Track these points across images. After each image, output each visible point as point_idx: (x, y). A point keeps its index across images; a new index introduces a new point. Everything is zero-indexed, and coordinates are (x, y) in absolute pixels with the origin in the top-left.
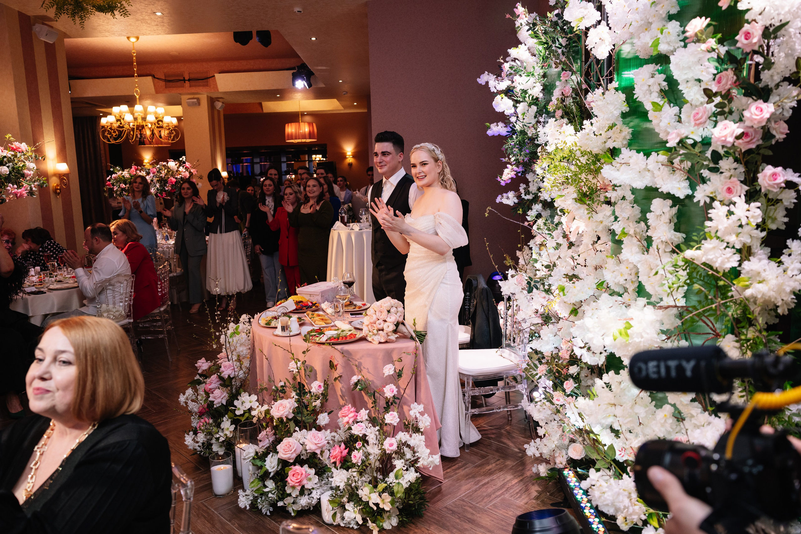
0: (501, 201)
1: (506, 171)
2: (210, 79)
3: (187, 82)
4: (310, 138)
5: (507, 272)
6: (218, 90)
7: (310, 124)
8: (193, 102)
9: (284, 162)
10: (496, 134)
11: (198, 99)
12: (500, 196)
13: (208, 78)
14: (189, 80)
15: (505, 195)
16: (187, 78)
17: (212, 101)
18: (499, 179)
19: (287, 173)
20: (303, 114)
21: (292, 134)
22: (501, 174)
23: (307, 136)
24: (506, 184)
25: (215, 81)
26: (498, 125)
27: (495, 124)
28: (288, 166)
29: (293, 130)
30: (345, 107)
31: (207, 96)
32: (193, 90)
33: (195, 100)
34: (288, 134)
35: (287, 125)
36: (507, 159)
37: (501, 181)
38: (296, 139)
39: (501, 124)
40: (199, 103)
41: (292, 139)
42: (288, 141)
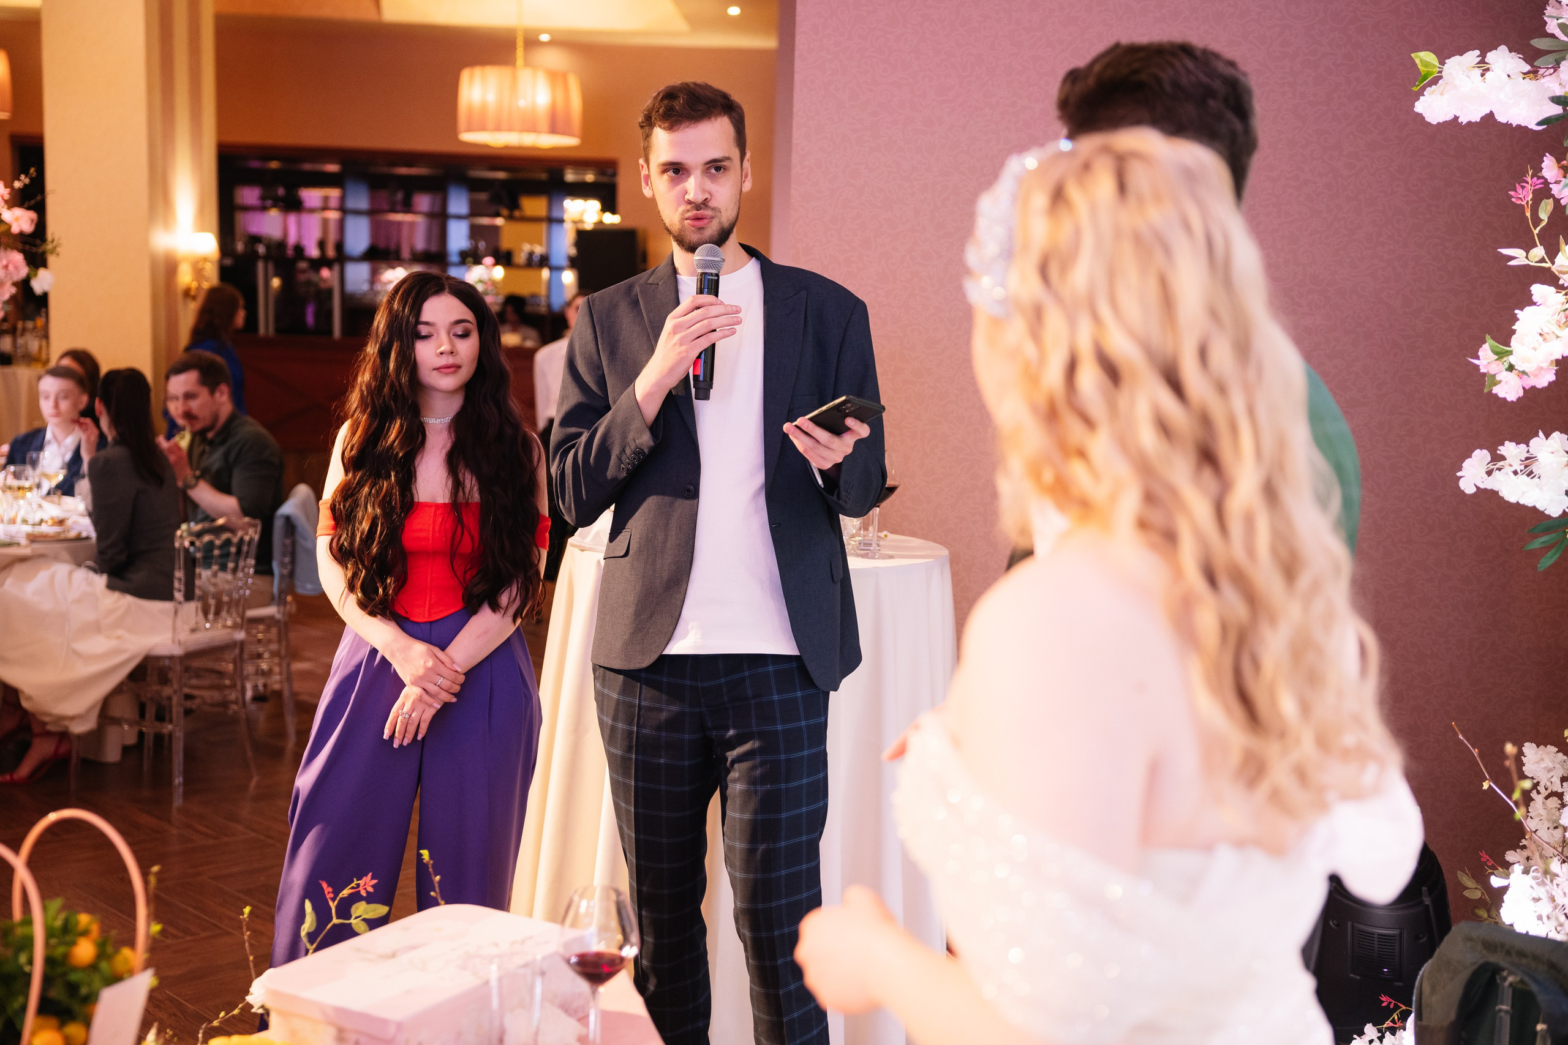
0: (1488, 484)
1: (1527, 320)
4: (553, 130)
5: (1496, 882)
7: (556, 78)
9: (459, 217)
10: (1471, 114)
12: (1479, 458)
15: (1511, 450)
18: (1486, 358)
19: (471, 257)
20: (532, 42)
21: (484, 107)
22: (1504, 335)
23: (544, 123)
24: (1531, 393)
26: (1483, 67)
27: (1473, 56)
28: (476, 232)
29: (491, 97)
30: (696, 22)
34: (471, 111)
35: (465, 75)
36: (1539, 252)
37: (1503, 375)
38: (498, 128)
39: (1503, 60)
41: (483, 128)
42: (467, 137)
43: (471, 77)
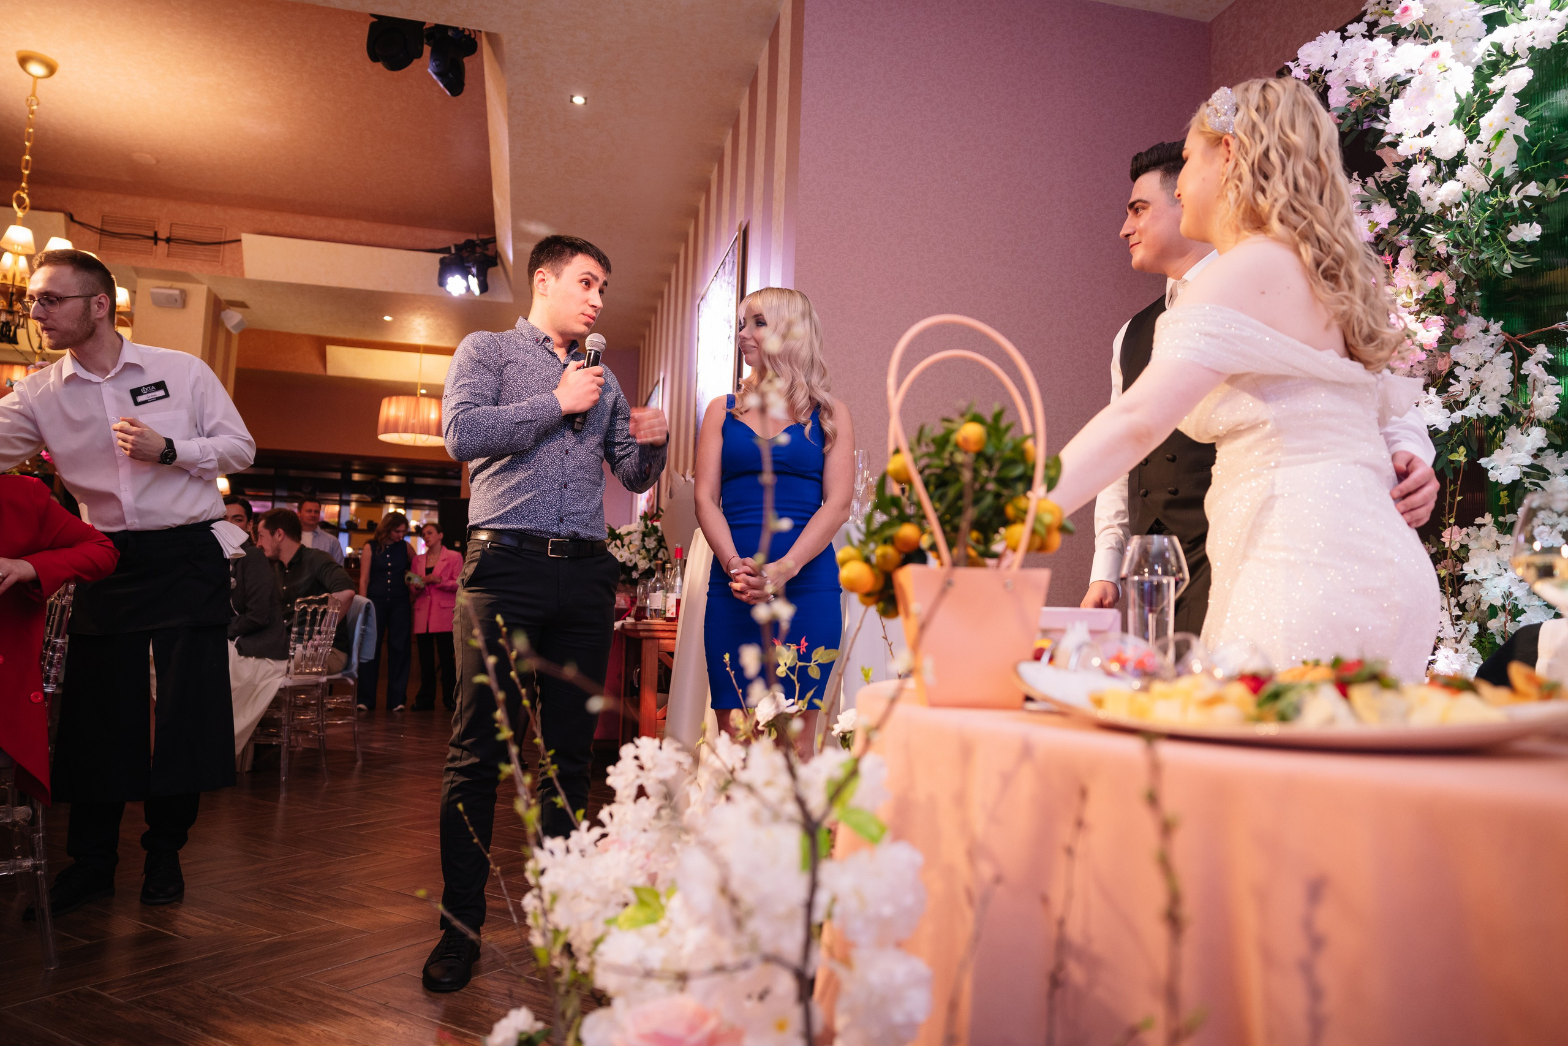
2: (227, 246)
3: (161, 244)
6: (243, 274)
8: (168, 296)
11: (183, 292)
13: (220, 243)
14: (168, 240)
16: (163, 234)
17: (217, 307)
21: (396, 419)
23: (432, 431)
25: (240, 252)
29: (402, 414)
31: (209, 290)
32: (176, 265)
33: (177, 292)
34: (387, 422)
35: (385, 401)
38: (405, 431)
40: (182, 301)
41: (396, 430)
42: (383, 437)
43: (390, 402)
